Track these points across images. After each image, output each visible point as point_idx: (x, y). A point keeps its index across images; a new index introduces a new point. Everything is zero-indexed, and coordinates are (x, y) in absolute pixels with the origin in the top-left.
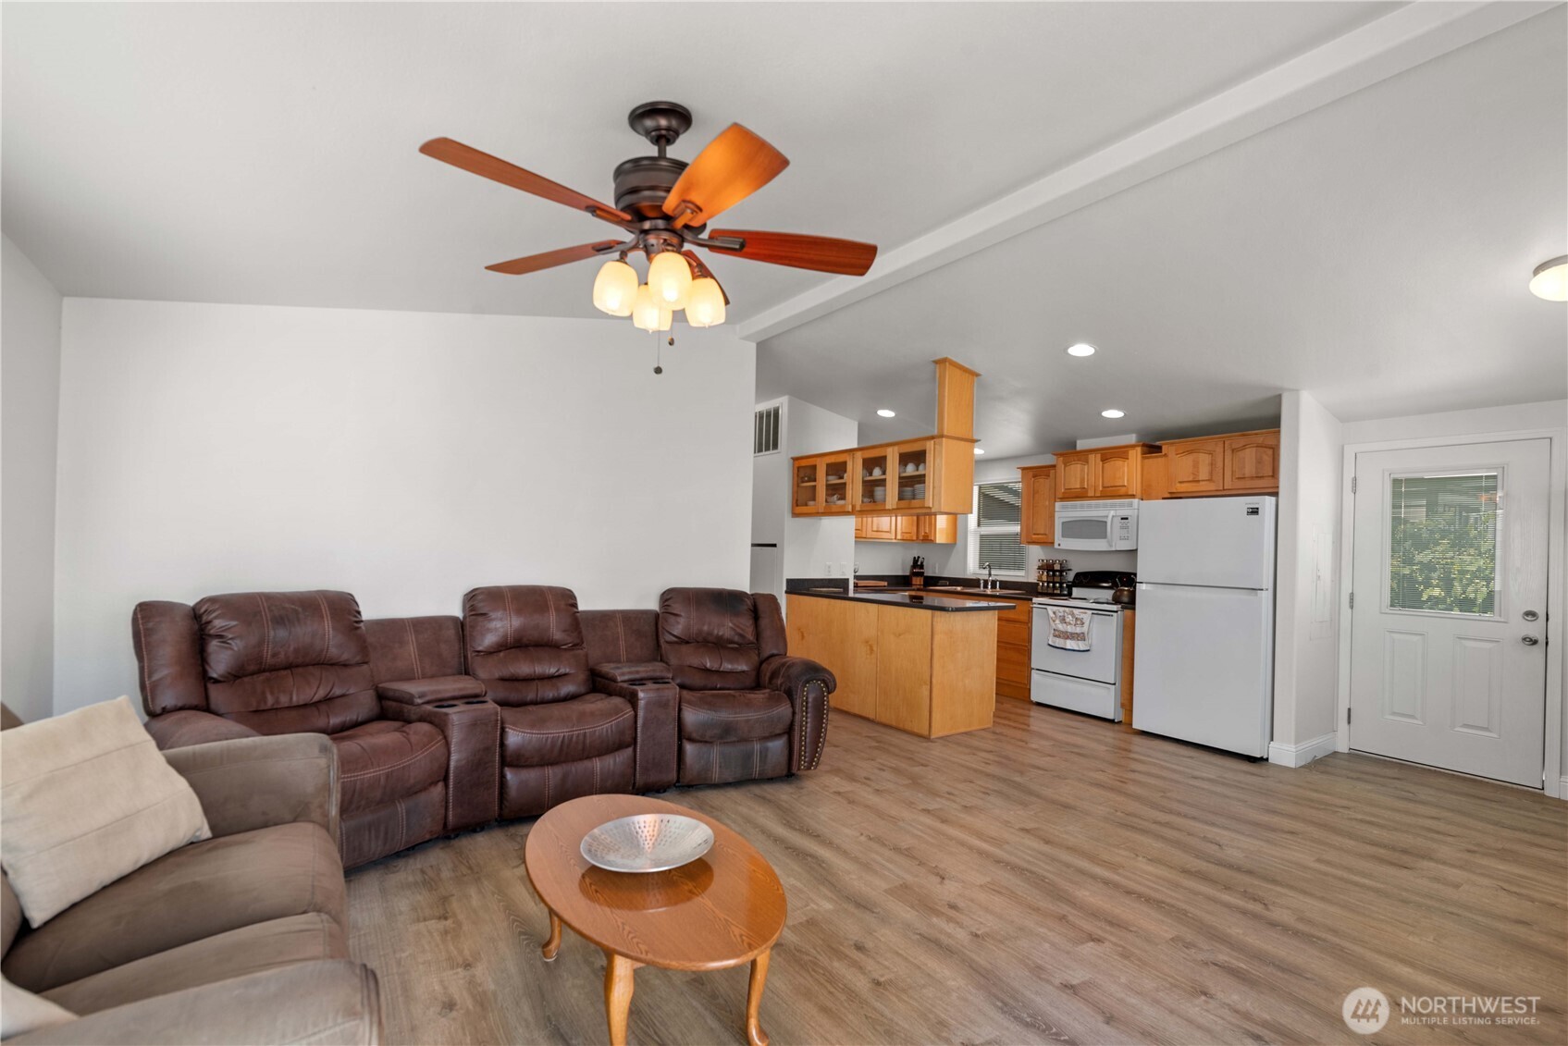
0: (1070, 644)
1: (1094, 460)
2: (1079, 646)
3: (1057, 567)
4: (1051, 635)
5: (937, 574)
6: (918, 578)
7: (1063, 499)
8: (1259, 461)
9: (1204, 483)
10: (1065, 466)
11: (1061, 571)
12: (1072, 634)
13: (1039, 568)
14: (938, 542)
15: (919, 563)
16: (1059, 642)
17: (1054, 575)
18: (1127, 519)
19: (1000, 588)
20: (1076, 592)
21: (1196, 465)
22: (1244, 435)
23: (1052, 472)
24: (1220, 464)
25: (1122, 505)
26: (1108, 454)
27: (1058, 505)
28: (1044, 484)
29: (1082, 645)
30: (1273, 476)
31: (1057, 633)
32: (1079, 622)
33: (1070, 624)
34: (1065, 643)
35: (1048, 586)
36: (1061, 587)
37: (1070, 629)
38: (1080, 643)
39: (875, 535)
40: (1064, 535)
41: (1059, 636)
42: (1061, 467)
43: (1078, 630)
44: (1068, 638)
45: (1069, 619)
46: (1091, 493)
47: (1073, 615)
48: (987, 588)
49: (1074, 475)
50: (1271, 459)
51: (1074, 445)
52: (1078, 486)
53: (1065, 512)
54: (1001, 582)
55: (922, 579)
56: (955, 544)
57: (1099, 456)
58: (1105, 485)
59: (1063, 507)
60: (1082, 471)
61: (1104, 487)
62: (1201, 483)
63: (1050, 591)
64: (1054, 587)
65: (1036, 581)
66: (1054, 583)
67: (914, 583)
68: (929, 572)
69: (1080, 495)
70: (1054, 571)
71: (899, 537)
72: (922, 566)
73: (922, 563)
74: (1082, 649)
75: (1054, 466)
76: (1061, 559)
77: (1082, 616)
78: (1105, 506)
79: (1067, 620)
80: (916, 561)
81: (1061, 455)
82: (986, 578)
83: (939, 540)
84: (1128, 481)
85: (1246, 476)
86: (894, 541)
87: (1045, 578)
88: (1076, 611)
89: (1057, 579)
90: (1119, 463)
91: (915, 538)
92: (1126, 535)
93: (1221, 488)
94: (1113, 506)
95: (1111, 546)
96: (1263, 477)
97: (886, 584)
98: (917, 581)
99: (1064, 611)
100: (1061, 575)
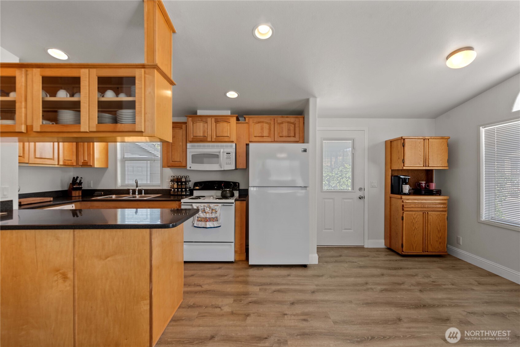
0: (209, 224)
1: (211, 122)
2: (214, 225)
3: (183, 180)
4: (196, 221)
5: (92, 187)
6: (77, 192)
7: (191, 142)
8: (289, 130)
9: (266, 137)
10: (193, 123)
11: (185, 182)
12: (209, 218)
13: (171, 181)
14: (96, 166)
15: (78, 181)
16: (202, 224)
17: (182, 184)
18: (230, 153)
19: (145, 194)
20: (196, 193)
21: (262, 129)
22: (282, 117)
23: (184, 126)
24: (272, 129)
25: (227, 146)
26: (218, 119)
27: (189, 145)
28: (181, 133)
29: (216, 224)
30: (294, 136)
31: (199, 219)
32: (214, 211)
33: (208, 213)
34: (206, 225)
35: (178, 191)
36: (186, 191)
37: (208, 216)
38: (215, 223)
39: (38, 161)
40: (193, 162)
41: (201, 221)
42: (190, 123)
43: (213, 216)
44: (207, 221)
45: (207, 210)
46: (209, 139)
47: (210, 207)
48: (135, 194)
49: (199, 129)
50: (293, 129)
51: (196, 113)
52: (202, 135)
53: (193, 149)
54: (145, 190)
55: (81, 192)
56: (107, 168)
57: (213, 120)
58: (217, 135)
59: (193, 146)
60: (204, 126)
61: (216, 136)
62: (264, 137)
63: (179, 193)
64: (182, 191)
65: (169, 188)
66: (182, 189)
67: (73, 195)
68: (85, 187)
69: (203, 140)
70: (182, 182)
71: (61, 163)
72: (80, 183)
73: (80, 181)
74: (216, 226)
75: (186, 123)
76: (185, 175)
77: (216, 207)
78: (218, 146)
79: (206, 211)
80: (75, 180)
81: (190, 117)
82: (134, 188)
83: (97, 165)
84: (230, 134)
85: (284, 135)
86: (57, 166)
87: (175, 186)
88: (212, 205)
89: (183, 187)
90: (225, 124)
91: (75, 164)
92: (229, 162)
93: (273, 141)
94: (222, 146)
95: (221, 168)
96: (290, 136)
97: (52, 199)
98: (76, 194)
99: (204, 206)
100: (186, 184)
